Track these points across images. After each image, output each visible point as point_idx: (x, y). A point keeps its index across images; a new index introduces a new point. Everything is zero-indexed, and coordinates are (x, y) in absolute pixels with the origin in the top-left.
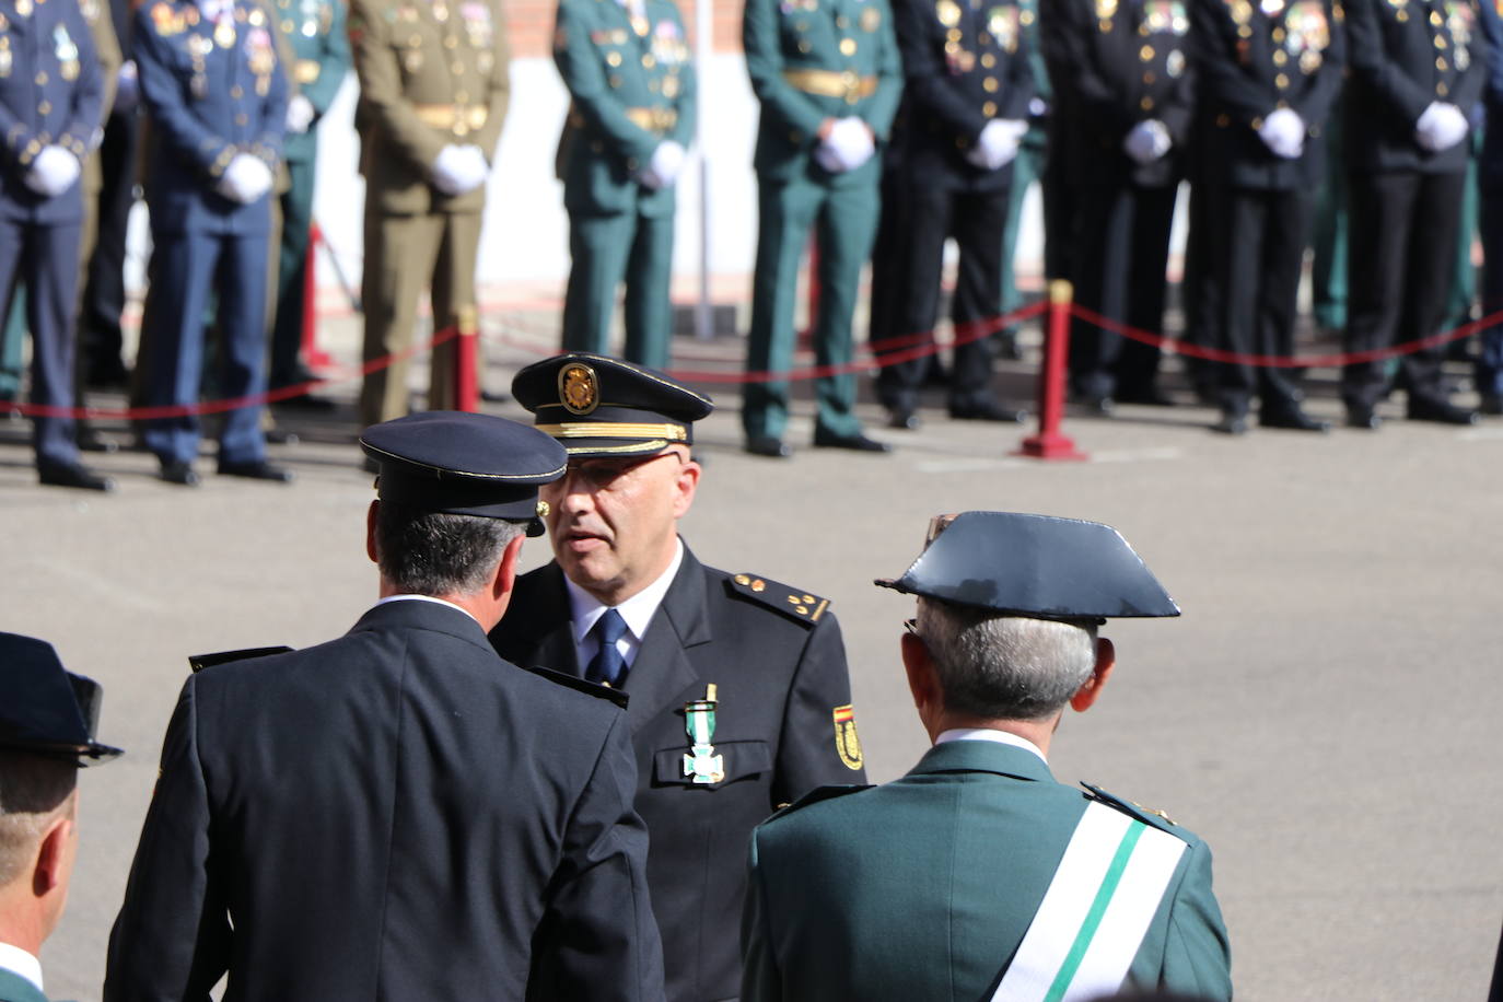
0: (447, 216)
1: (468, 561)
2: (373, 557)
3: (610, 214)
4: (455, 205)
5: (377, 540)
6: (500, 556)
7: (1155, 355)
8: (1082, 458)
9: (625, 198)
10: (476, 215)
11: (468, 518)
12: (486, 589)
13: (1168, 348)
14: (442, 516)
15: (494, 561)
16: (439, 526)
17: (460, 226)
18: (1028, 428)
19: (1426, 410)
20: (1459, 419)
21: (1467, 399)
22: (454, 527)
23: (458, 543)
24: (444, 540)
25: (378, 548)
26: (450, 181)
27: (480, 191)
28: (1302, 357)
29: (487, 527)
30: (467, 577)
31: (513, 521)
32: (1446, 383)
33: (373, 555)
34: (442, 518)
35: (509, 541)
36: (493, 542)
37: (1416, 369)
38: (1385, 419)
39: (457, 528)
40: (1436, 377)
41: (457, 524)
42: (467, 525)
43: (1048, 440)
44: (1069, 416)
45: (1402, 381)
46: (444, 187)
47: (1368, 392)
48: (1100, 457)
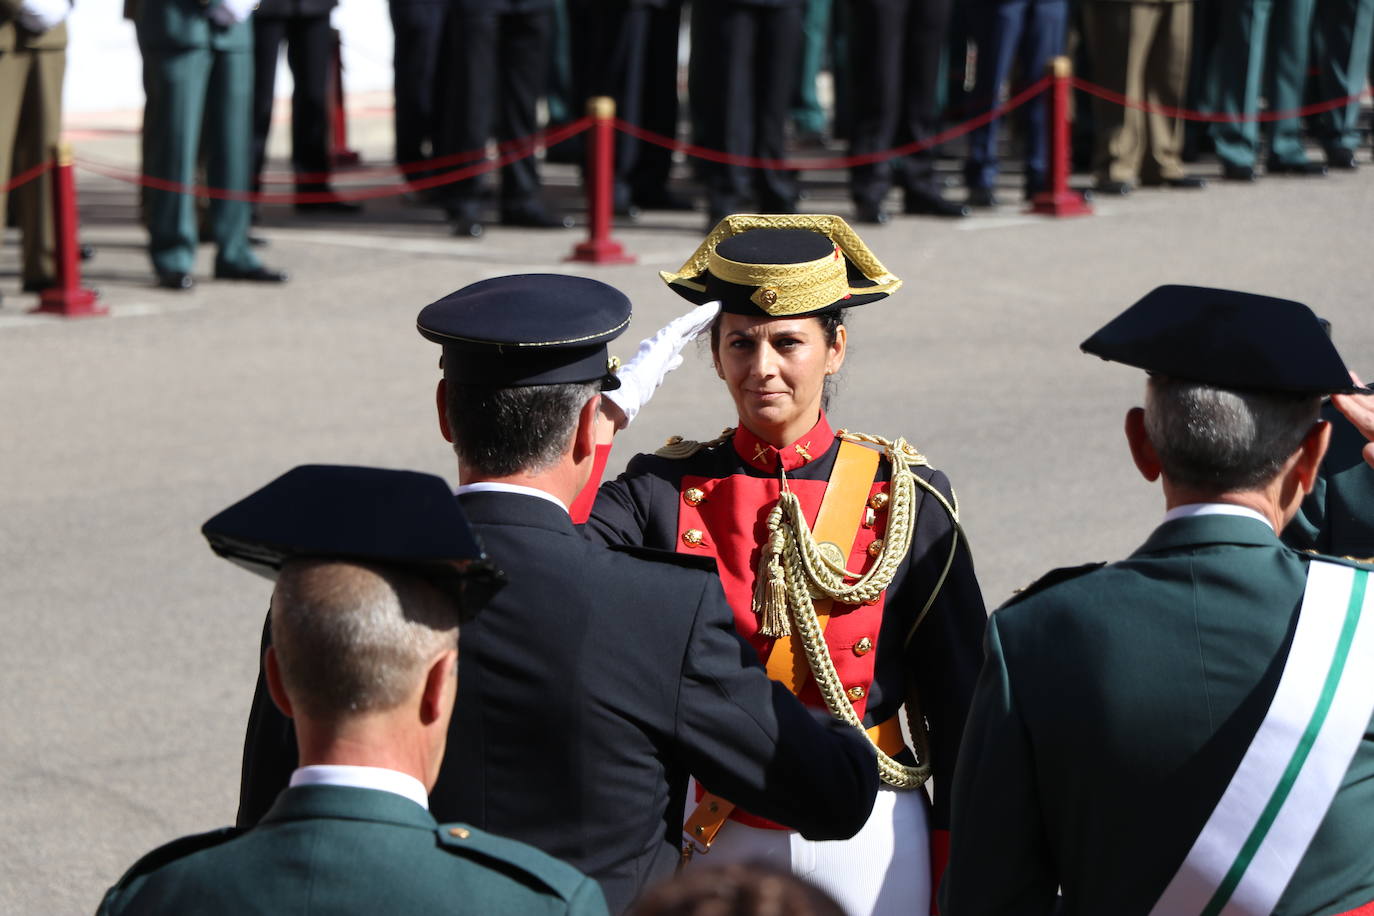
0: (35, 53)
1: (542, 433)
2: (448, 437)
3: (183, 49)
4: (42, 42)
5: (449, 422)
6: (576, 422)
7: (668, 164)
8: (631, 261)
9: (199, 32)
10: (59, 49)
11: (539, 388)
12: (564, 458)
13: (679, 157)
14: (511, 391)
15: (571, 428)
16: (509, 401)
17: (47, 61)
18: (578, 236)
19: (923, 204)
20: (951, 211)
21: (956, 193)
22: (524, 400)
23: (531, 415)
24: (515, 414)
25: (452, 430)
26: (35, 18)
27: (62, 27)
28: (793, 161)
29: (559, 395)
30: (542, 449)
31: (585, 382)
32: (938, 180)
33: (448, 436)
34: (511, 394)
35: (583, 404)
36: (566, 410)
37: (913, 166)
38: (891, 214)
39: (528, 401)
40: (928, 174)
41: (526, 396)
42: (537, 395)
43: (600, 245)
44: (616, 227)
45: (900, 178)
46: (30, 24)
47: (872, 191)
48: (646, 259)
